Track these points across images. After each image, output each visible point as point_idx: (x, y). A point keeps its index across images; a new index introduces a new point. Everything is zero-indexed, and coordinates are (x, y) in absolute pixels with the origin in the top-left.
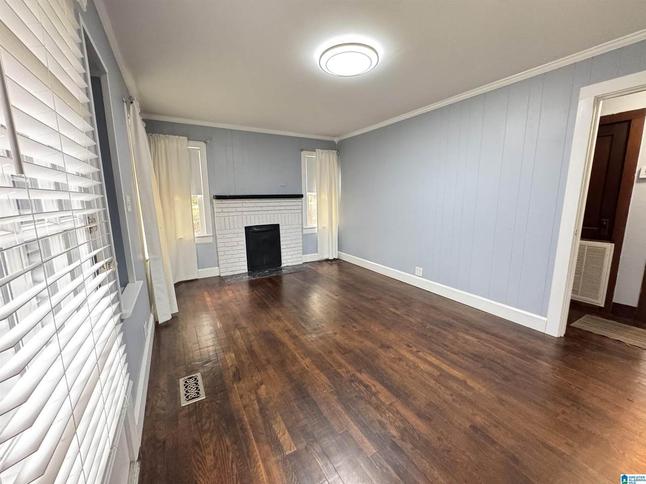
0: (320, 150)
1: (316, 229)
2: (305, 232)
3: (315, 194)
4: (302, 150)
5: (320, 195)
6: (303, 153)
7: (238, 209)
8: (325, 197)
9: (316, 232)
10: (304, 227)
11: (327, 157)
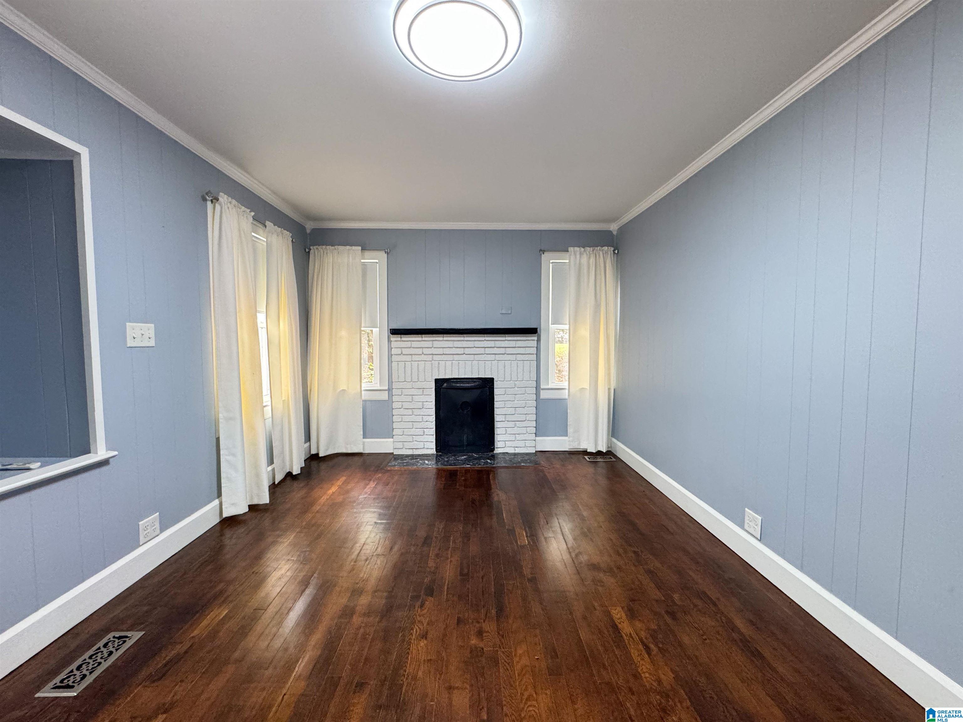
0: (577, 249)
1: (567, 391)
2: (544, 395)
3: (567, 327)
4: (543, 251)
5: (575, 329)
6: (545, 257)
7: (426, 351)
8: (585, 332)
9: (567, 397)
10: (542, 387)
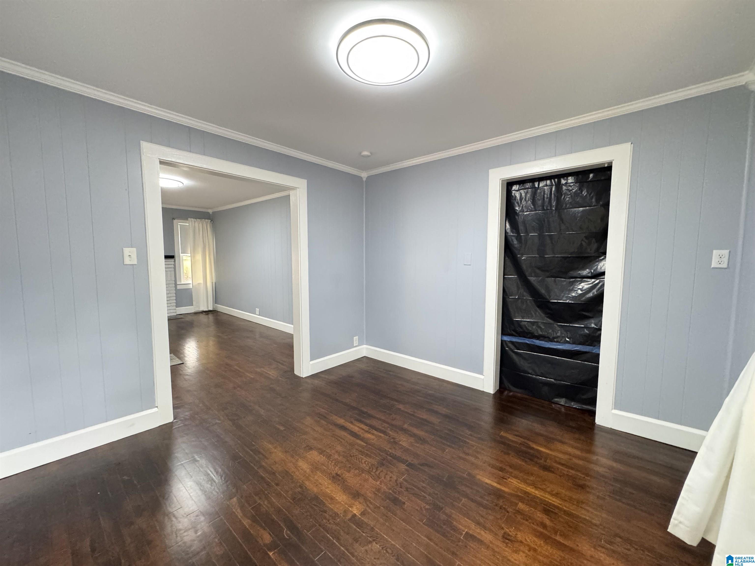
0: (192, 219)
1: (191, 285)
2: (179, 287)
3: (189, 255)
4: (174, 219)
5: (194, 257)
6: (175, 221)
8: (199, 257)
9: (192, 288)
10: (178, 283)
11: (201, 225)
